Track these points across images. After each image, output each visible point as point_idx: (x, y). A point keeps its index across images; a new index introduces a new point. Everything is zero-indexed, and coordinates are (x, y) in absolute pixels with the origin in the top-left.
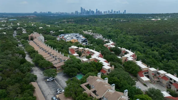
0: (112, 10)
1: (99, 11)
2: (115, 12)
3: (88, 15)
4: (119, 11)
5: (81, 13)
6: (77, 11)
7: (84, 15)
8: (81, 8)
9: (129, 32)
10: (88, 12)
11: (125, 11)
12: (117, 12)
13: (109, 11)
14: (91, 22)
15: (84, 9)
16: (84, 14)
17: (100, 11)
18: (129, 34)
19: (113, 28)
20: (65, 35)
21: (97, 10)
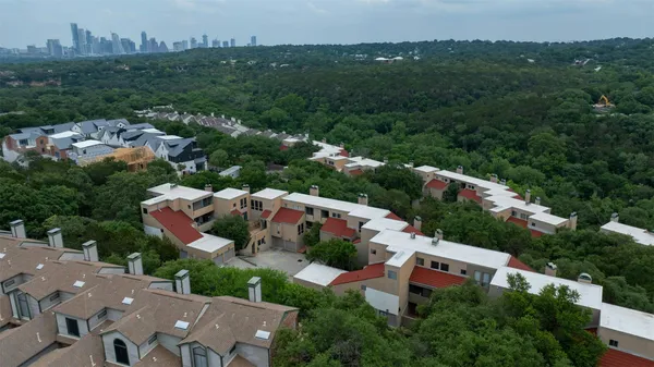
0: (205, 37)
1: (153, 40)
2: (215, 42)
3: (108, 54)
4: (233, 41)
5: (76, 49)
6: (57, 41)
7: (92, 54)
8: (74, 27)
9: (343, 102)
10: (106, 45)
11: (254, 39)
12: (225, 43)
13: (193, 41)
14: (142, 75)
15: (88, 33)
16: (89, 51)
17: (159, 41)
18: (342, 108)
19: (256, 92)
20: (52, 131)
21: (144, 35)
